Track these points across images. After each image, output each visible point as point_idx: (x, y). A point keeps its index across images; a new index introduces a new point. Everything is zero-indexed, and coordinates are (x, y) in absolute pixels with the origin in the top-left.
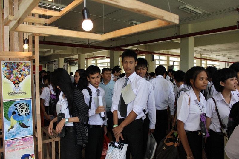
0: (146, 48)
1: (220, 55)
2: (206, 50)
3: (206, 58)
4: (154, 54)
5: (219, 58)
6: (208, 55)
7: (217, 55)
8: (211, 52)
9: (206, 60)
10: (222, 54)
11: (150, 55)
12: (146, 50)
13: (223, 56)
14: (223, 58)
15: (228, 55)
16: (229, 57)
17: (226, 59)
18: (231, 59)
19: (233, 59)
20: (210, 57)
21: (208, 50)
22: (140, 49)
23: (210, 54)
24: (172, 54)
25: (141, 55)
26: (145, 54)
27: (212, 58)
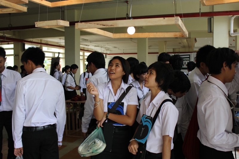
0: (14, 34)
1: (98, 46)
2: (85, 39)
3: (83, 49)
4: (25, 43)
5: (97, 49)
6: (87, 45)
7: (95, 46)
8: (91, 42)
9: (83, 51)
10: (101, 44)
11: (20, 43)
12: (14, 37)
13: (101, 47)
14: (101, 49)
15: (107, 46)
16: (107, 48)
17: (104, 50)
18: (109, 50)
19: (110, 50)
20: (88, 48)
21: (87, 40)
22: (7, 35)
23: (89, 45)
24: (47, 43)
25: (7, 43)
26: (12, 43)
27: (90, 49)
